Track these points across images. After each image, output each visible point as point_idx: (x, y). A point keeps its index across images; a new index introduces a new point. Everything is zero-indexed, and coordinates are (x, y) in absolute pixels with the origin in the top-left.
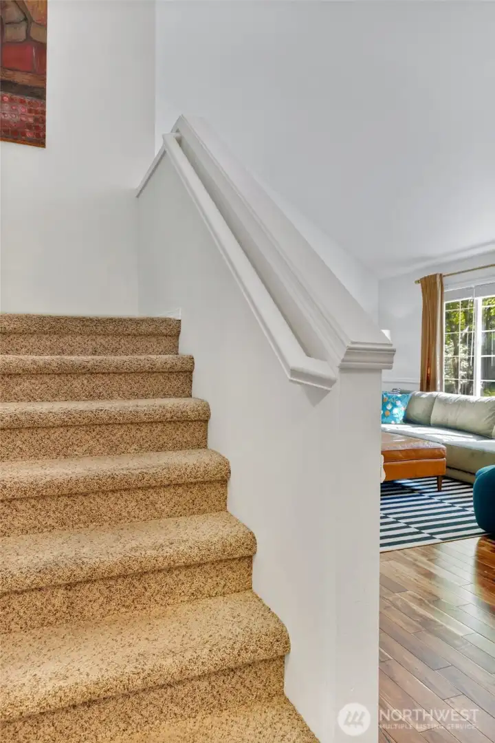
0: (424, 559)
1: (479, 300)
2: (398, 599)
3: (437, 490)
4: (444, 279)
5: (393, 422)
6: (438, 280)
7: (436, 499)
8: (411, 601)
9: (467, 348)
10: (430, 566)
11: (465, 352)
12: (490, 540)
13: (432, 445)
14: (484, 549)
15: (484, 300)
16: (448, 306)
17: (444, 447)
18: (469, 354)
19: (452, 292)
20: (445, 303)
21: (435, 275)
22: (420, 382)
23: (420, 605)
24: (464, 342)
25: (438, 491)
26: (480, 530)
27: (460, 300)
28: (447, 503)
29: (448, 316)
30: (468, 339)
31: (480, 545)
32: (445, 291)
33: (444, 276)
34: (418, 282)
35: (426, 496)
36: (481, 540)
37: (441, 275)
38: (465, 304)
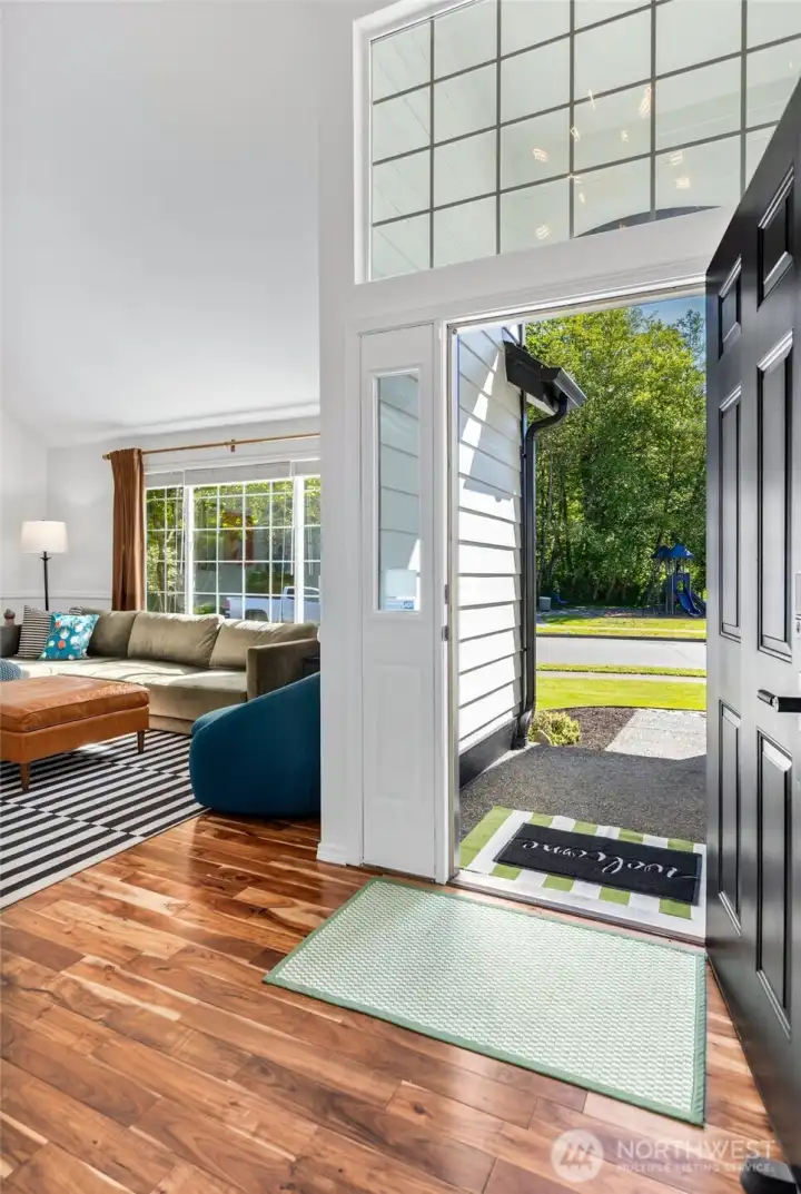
0: (116, 881)
1: (189, 489)
2: (66, 982)
3: (137, 751)
4: (144, 456)
5: (70, 657)
6: (136, 457)
7: (136, 767)
8: (90, 978)
9: (176, 552)
10: (126, 893)
11: (173, 557)
12: (211, 818)
13: (131, 689)
14: (204, 835)
15: (196, 491)
16: (150, 494)
17: (146, 689)
18: (179, 558)
19: (156, 474)
20: (146, 489)
21: (132, 450)
22: (111, 596)
23: (107, 981)
24: (171, 545)
25: (139, 753)
26: (197, 806)
27: (165, 487)
28: (151, 771)
29: (151, 507)
30: (178, 542)
31: (199, 830)
32: (145, 473)
33: (144, 453)
34: (107, 457)
35: (121, 764)
36: (199, 821)
37: (139, 451)
38: (171, 492)
